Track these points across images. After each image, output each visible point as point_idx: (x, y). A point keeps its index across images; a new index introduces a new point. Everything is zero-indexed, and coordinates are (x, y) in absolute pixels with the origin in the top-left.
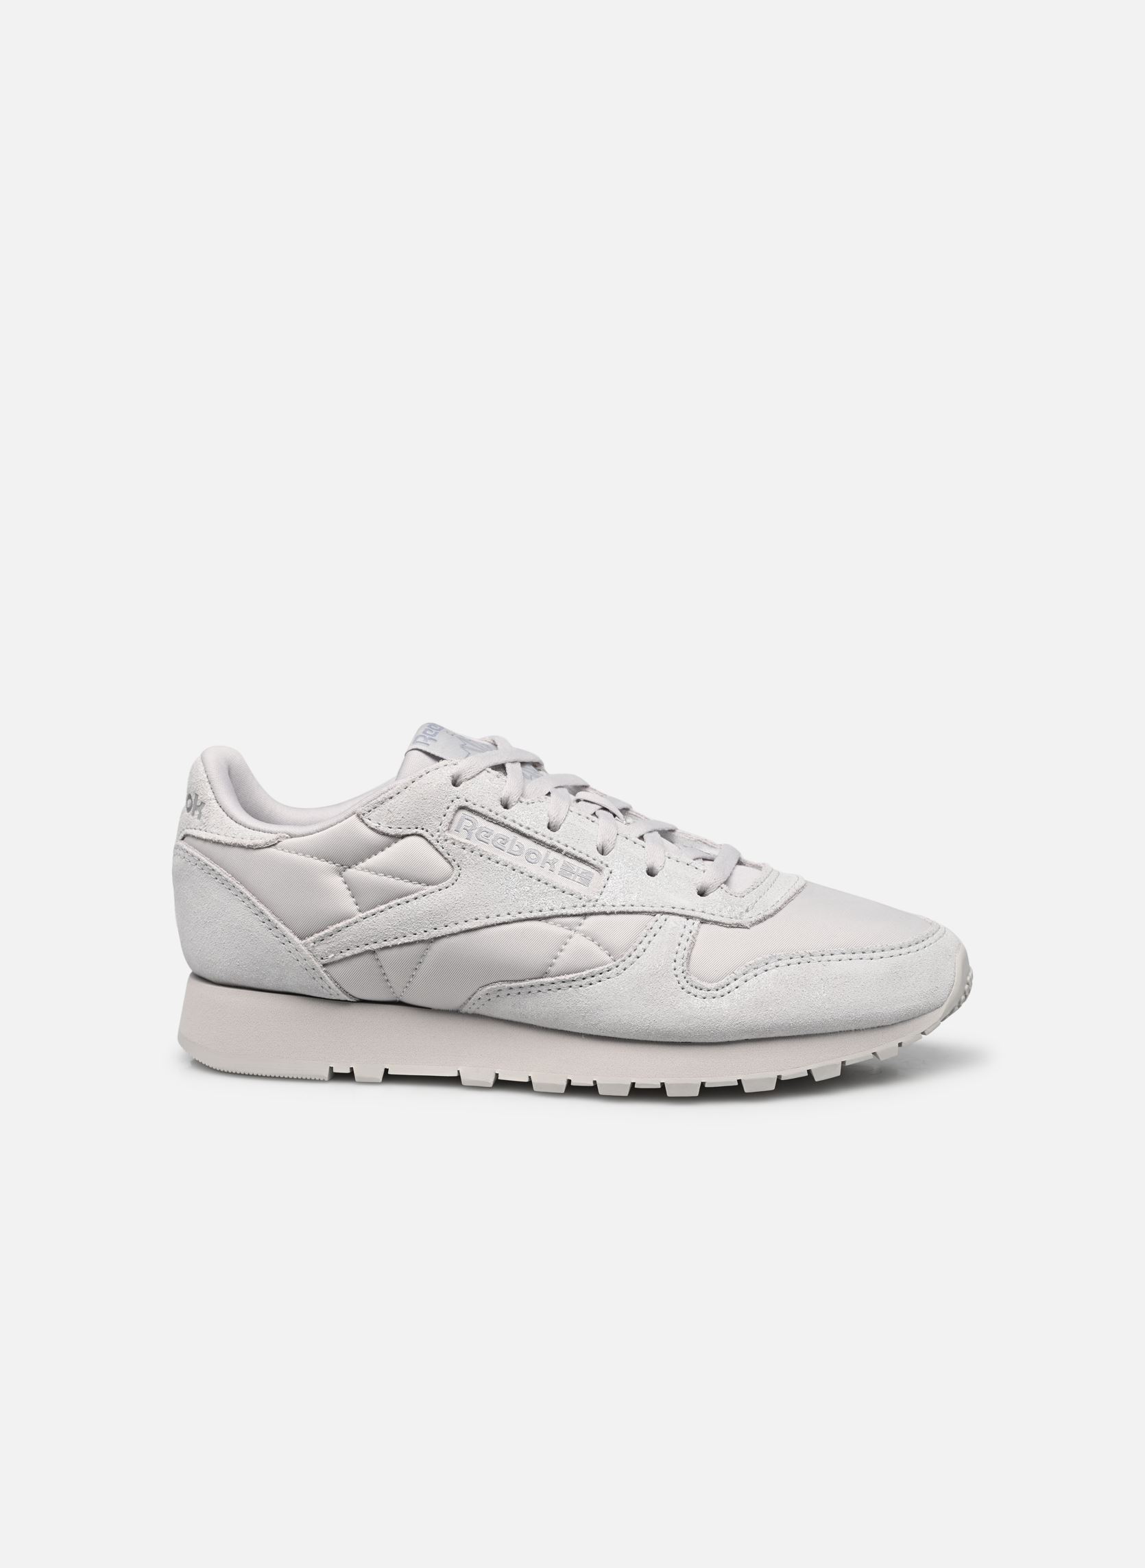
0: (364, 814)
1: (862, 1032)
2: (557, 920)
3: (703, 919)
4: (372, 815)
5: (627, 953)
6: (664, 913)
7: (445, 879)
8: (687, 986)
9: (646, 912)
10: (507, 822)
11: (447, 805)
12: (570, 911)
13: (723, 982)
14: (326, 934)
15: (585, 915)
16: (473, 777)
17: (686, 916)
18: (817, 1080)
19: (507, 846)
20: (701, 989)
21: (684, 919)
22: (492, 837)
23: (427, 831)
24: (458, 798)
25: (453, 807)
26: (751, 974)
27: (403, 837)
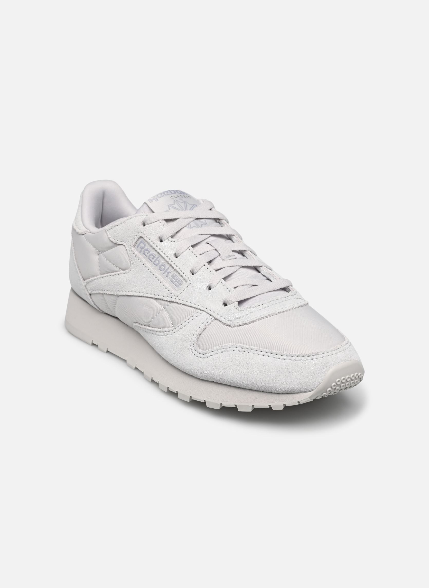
0: (108, 230)
1: (266, 393)
2: (159, 301)
3: (215, 318)
4: (111, 231)
5: (178, 325)
6: (201, 310)
7: (127, 269)
8: (193, 348)
9: (194, 307)
10: (157, 249)
11: (136, 234)
12: (164, 298)
13: (207, 351)
14: (89, 281)
15: (171, 302)
16: (151, 223)
17: (210, 314)
18: (239, 410)
19: (154, 260)
20: (197, 352)
21: (208, 315)
22: (149, 254)
23: (127, 244)
24: (141, 232)
25: (138, 236)
26: (220, 351)
27: (119, 245)
